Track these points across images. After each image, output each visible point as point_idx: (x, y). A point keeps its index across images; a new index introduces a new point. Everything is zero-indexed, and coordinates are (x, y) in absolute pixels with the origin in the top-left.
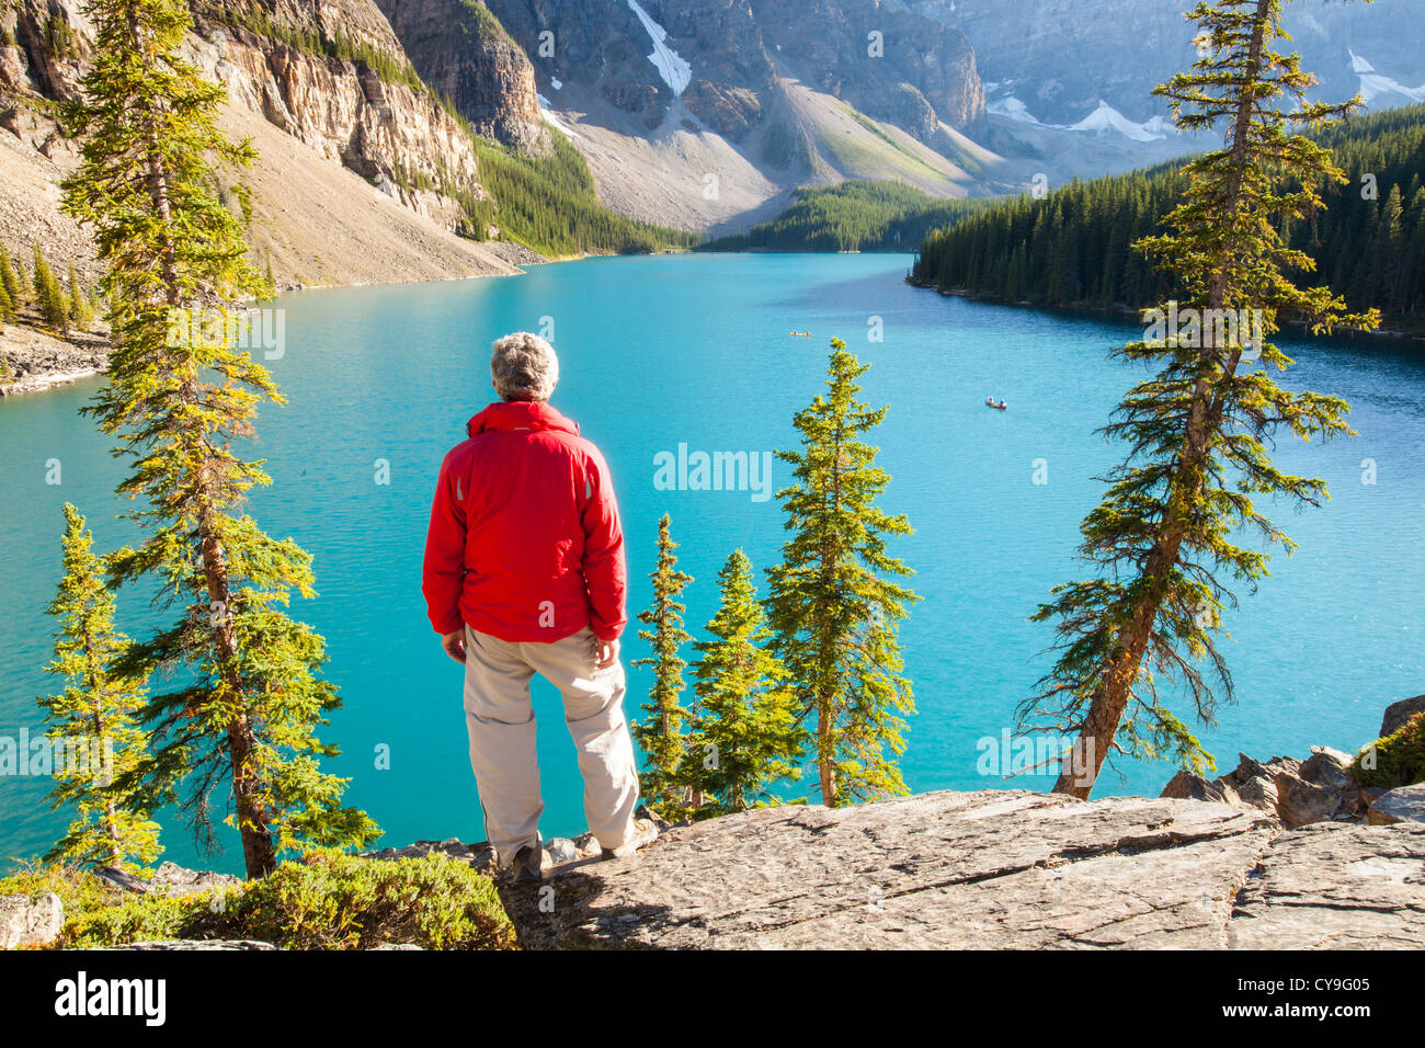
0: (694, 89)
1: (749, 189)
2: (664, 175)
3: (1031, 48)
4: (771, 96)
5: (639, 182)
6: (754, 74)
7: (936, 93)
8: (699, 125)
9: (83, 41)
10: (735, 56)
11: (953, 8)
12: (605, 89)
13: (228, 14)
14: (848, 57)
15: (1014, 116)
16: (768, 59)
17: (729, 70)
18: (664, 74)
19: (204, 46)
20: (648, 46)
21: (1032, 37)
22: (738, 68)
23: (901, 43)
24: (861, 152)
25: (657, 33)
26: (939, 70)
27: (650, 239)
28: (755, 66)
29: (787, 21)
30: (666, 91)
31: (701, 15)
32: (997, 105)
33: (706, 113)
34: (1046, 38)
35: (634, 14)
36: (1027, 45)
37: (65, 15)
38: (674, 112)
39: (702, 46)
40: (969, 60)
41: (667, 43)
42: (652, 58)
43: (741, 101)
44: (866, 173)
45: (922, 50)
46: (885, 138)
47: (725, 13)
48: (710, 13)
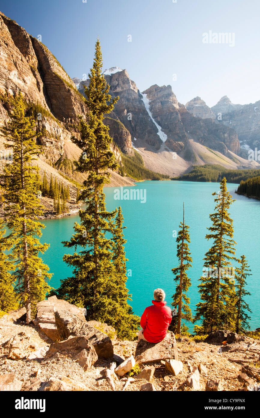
0: (168, 141)
1: (181, 165)
2: (160, 161)
3: (251, 133)
4: (186, 143)
5: (154, 162)
6: (182, 138)
7: (228, 143)
8: (169, 149)
9: (48, 133)
10: (178, 133)
11: (231, 123)
12: (147, 141)
13: (74, 126)
14: (206, 134)
15: (246, 149)
16: (186, 134)
17: (176, 137)
18: (161, 137)
19: (69, 133)
20: (157, 131)
21: (252, 130)
22: (179, 136)
23: (219, 131)
24: (209, 157)
25: (159, 128)
26: (228, 138)
27: (159, 177)
28: (183, 136)
29: (191, 126)
30: (161, 141)
31: (170, 124)
32: (242, 146)
33: (171, 147)
34: (255, 130)
35: (154, 124)
36: (250, 132)
37: (45, 127)
38: (163, 146)
39: (170, 131)
40: (236, 136)
41: (162, 130)
42: (158, 133)
43: (179, 144)
44: (211, 162)
45: (224, 133)
46: (215, 154)
47: (176, 124)
48: (172, 124)
